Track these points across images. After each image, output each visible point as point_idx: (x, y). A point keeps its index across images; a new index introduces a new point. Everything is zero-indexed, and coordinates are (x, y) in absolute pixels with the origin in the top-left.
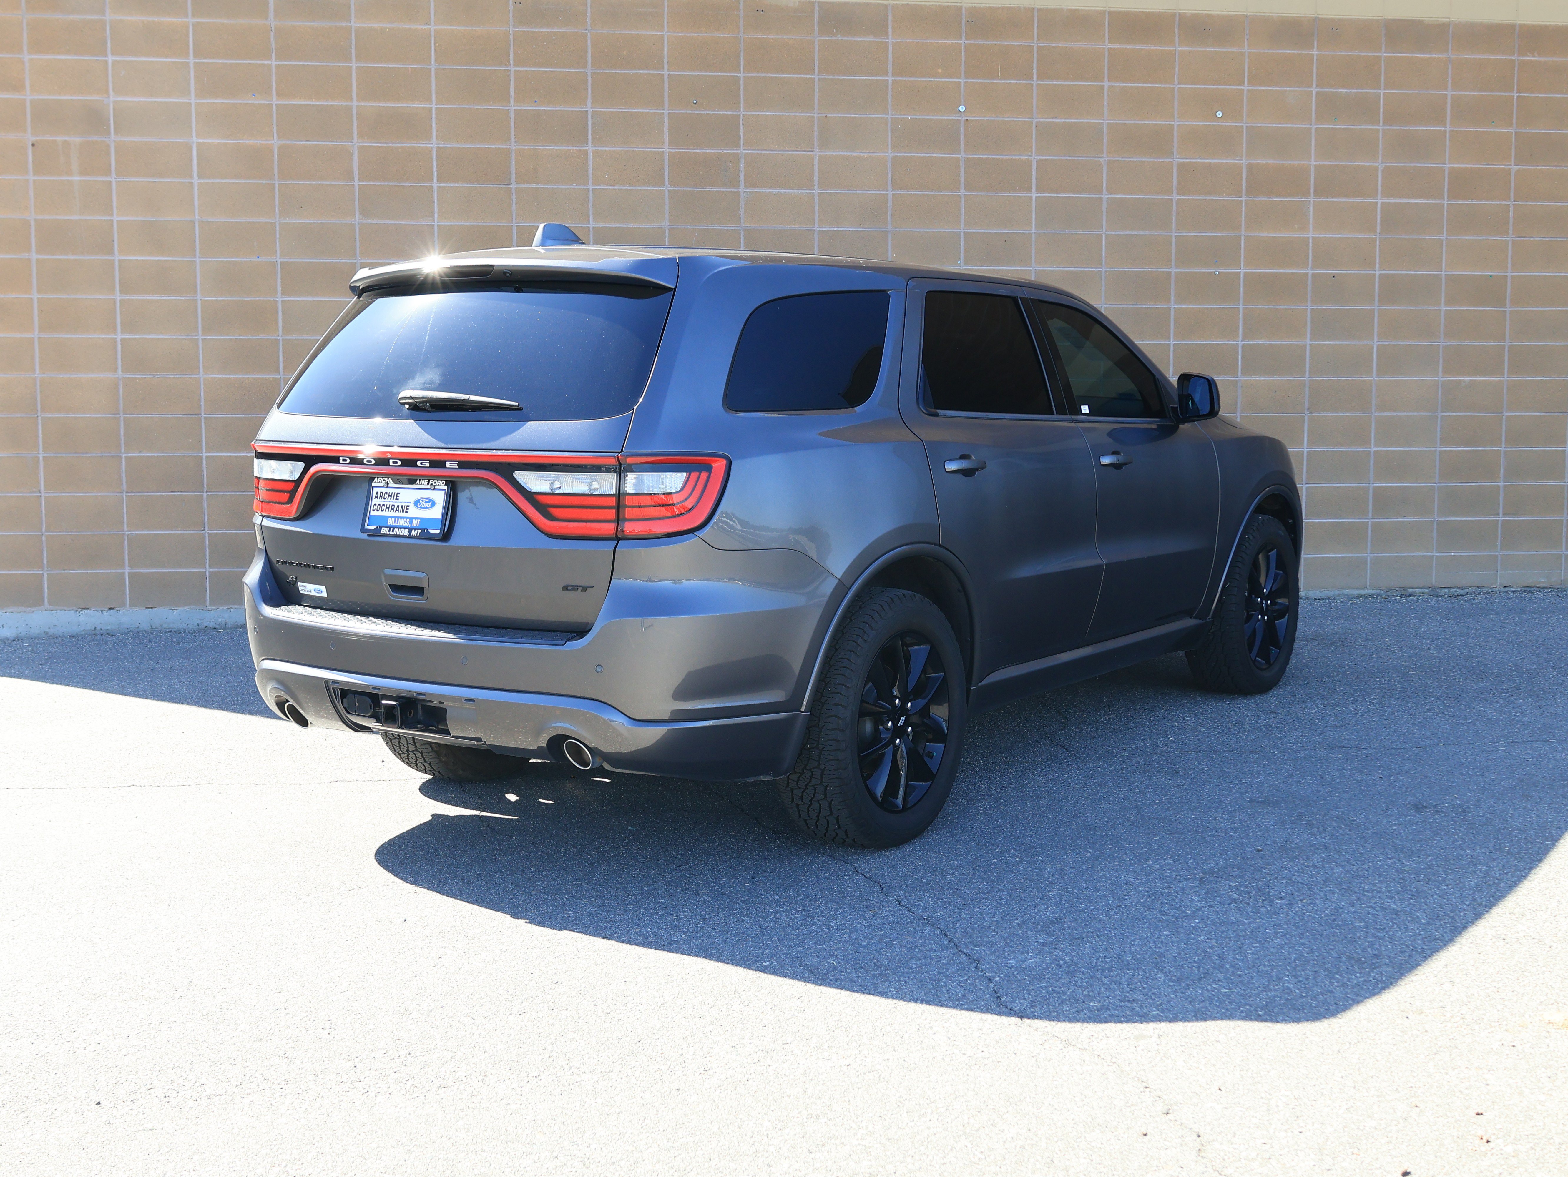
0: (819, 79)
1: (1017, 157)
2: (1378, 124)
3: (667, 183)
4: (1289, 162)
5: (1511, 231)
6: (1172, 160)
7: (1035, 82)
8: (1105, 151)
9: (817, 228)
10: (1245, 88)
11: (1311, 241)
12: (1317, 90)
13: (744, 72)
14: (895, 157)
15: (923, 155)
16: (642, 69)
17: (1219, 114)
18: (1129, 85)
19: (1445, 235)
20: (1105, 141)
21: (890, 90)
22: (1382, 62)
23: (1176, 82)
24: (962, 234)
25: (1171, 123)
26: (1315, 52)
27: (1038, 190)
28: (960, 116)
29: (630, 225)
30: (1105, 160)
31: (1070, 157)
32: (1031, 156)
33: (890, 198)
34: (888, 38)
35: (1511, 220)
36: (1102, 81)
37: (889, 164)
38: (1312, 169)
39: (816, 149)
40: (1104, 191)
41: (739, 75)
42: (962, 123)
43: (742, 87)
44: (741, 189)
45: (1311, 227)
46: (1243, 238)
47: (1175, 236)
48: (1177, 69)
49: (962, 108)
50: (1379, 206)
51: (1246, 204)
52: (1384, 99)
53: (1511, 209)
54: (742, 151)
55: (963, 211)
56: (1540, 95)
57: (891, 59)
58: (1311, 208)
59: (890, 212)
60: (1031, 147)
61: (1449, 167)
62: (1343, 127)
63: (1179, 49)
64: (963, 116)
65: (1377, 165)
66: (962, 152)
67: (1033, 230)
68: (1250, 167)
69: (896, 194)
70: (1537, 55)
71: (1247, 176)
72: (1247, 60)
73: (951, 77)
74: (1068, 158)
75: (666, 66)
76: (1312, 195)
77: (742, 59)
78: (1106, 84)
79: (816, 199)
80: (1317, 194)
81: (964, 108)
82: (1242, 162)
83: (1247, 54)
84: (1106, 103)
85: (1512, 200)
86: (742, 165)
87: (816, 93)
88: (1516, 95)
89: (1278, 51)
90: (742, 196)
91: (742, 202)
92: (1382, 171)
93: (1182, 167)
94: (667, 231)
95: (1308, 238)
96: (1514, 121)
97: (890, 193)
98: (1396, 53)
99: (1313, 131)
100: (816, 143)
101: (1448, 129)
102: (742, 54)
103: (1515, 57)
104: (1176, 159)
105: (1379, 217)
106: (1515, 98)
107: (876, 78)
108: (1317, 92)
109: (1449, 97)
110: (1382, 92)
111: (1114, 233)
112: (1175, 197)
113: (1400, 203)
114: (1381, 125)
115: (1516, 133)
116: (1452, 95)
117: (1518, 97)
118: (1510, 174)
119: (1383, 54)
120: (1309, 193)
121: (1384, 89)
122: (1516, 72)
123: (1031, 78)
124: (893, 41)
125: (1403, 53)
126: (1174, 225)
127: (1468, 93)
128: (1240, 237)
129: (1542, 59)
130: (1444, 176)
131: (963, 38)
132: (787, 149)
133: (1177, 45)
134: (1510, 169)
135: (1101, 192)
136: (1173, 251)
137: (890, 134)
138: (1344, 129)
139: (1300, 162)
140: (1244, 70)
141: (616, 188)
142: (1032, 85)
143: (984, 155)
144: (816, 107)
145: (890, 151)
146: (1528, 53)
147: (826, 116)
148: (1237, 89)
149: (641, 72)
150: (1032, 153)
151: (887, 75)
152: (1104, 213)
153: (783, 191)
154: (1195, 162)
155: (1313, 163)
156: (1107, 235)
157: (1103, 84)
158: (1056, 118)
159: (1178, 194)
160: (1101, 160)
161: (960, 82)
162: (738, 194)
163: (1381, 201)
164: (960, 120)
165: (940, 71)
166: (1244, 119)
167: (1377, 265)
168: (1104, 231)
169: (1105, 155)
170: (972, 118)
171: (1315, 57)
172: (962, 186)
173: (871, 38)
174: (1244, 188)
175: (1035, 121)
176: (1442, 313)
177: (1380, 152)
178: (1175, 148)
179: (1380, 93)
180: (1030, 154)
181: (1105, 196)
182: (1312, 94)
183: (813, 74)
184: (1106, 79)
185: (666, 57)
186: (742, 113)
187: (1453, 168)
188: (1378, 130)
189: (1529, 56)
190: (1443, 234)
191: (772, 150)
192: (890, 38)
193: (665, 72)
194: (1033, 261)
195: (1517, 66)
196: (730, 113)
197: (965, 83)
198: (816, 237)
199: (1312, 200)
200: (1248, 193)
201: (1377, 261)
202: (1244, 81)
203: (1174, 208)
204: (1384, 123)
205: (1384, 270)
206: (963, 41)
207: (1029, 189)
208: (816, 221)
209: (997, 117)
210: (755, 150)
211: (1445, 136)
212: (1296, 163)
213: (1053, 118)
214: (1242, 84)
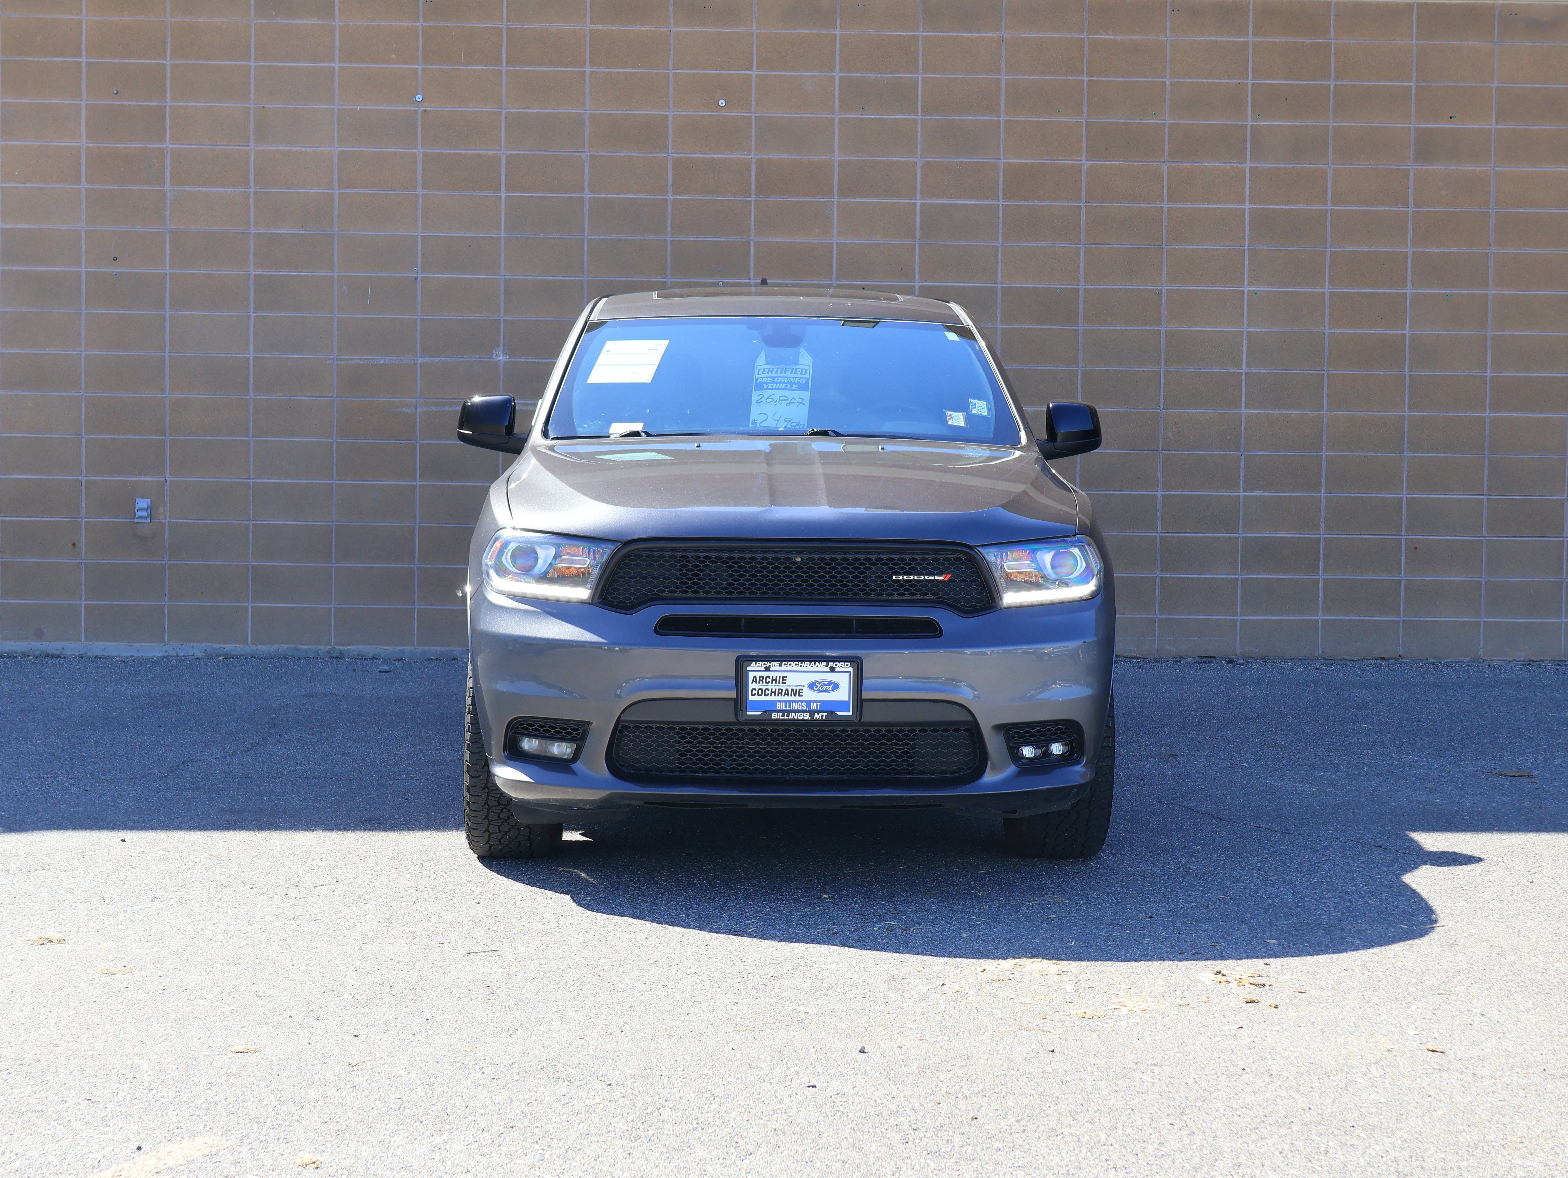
0: (256, 67)
1: (484, 152)
2: (916, 114)
3: (83, 180)
4: (807, 157)
5: (1083, 236)
6: (666, 155)
7: (504, 68)
8: (587, 146)
9: (253, 230)
10: (754, 73)
11: (835, 247)
12: (840, 75)
13: (171, 59)
14: (342, 151)
15: (374, 150)
16: (58, 56)
17: (722, 103)
18: (616, 70)
19: (1000, 241)
20: (587, 133)
21: (337, 78)
22: (920, 42)
23: (671, 67)
24: (419, 238)
25: (665, 113)
26: (838, 32)
27: (509, 188)
28: (418, 107)
29: (43, 226)
30: (587, 155)
31: (545, 151)
32: (500, 150)
33: (336, 197)
34: (334, 21)
35: (1083, 224)
36: (584, 67)
37: (336, 161)
38: (836, 165)
39: (252, 143)
40: (587, 190)
41: (165, 62)
42: (420, 115)
43: (169, 75)
44: (167, 187)
45: (835, 231)
46: (752, 244)
47: (671, 241)
48: (672, 53)
49: (419, 98)
50: (918, 207)
51: (755, 205)
52: (923, 85)
53: (1083, 211)
54: (168, 145)
55: (420, 211)
56: (1116, 79)
57: (337, 43)
58: (835, 210)
59: (336, 213)
60: (500, 141)
61: (1004, 163)
62: (872, 117)
63: (674, 30)
64: (420, 106)
65: (915, 160)
66: (420, 146)
67: (503, 234)
68: (760, 163)
69: (343, 193)
70: (1111, 33)
71: (757, 173)
72: (755, 41)
73: (406, 63)
74: (544, 153)
75: (84, 53)
76: (836, 194)
77: (169, 45)
78: (588, 69)
79: (252, 199)
80: (842, 193)
81: (421, 97)
82: (750, 157)
83: (755, 35)
84: (587, 91)
85: (1084, 200)
86: (168, 161)
87: (252, 82)
88: (1086, 79)
89: (792, 31)
90: (168, 195)
91: (168, 202)
92: (922, 168)
93: (678, 163)
94: (83, 234)
95: (832, 244)
96: (1085, 109)
97: (336, 192)
98: (936, 32)
99: (837, 121)
100: (252, 138)
101: (1003, 118)
102: (169, 40)
103: (1084, 35)
104: (672, 153)
105: (918, 220)
106: (1085, 82)
107: (320, 65)
108: (841, 78)
109: (1003, 83)
110: (920, 77)
111: (597, 237)
112: (671, 197)
113: (944, 204)
114: (919, 114)
115: (1087, 123)
116: (1006, 79)
117: (1089, 81)
118: (1081, 171)
119: (921, 33)
120: (832, 192)
121: (923, 74)
122: (1086, 52)
123: (500, 64)
124: (341, 23)
125: (946, 32)
126: (669, 229)
127: (1027, 77)
128: (748, 243)
129: (1118, 38)
130: (998, 173)
131: (421, 20)
132: (219, 143)
133: (672, 26)
134: (1080, 165)
135: (582, 190)
136: (669, 258)
137: (336, 126)
138: (874, 119)
139: (820, 157)
140: (752, 54)
141: (27, 185)
142: (501, 71)
143: (445, 149)
144: (252, 96)
145: (336, 145)
146: (1101, 31)
147: (264, 107)
148: (744, 74)
149: (56, 59)
150: (501, 147)
151: (333, 60)
152: (586, 215)
153: (213, 190)
154: (694, 158)
155: (837, 158)
156: (589, 240)
157: (584, 69)
158: (529, 108)
159: (674, 193)
160: (583, 155)
161: (417, 69)
162: (164, 193)
163: (920, 201)
164: (417, 111)
165: (394, 56)
166: (753, 108)
167: (917, 276)
168: (586, 235)
169: (587, 150)
170: (432, 109)
171: (838, 37)
172: (420, 183)
173: (314, 21)
174: (753, 186)
175: (504, 112)
176: (999, 333)
177: (919, 146)
178: (670, 141)
179: (918, 78)
180: (498, 148)
181: (587, 196)
182: (835, 80)
183: (249, 60)
184: (588, 63)
185: (84, 43)
186: (169, 103)
187: (1009, 163)
188: (915, 121)
189: (1102, 34)
190: (998, 239)
191: (203, 145)
192: (337, 20)
193: (83, 60)
194: (502, 269)
195: (1086, 46)
196: (154, 104)
197: (423, 69)
198: (252, 241)
199: (835, 200)
200: (759, 191)
201: (917, 271)
202: (752, 66)
203: (670, 209)
204: (922, 112)
205: (925, 281)
206: (420, 24)
207: (498, 188)
208: (252, 223)
209: (460, 107)
210: (183, 144)
211: (999, 128)
212: (816, 158)
213: (525, 108)
214: (751, 69)
